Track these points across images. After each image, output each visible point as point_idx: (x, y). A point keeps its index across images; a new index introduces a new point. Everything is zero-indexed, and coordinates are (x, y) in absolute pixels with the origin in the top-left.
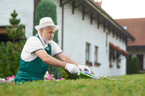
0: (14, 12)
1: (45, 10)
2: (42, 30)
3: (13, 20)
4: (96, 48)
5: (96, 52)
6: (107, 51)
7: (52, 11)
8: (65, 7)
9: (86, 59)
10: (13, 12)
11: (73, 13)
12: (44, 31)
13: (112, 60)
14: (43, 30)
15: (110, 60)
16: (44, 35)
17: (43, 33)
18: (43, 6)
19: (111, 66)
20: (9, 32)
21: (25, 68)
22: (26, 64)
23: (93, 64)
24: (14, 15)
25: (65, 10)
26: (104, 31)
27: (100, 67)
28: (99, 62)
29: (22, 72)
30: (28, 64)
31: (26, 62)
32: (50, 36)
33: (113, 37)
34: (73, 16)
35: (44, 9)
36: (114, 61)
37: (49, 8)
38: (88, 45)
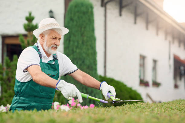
0: (30, 14)
1: (78, 12)
2: (42, 35)
3: (28, 25)
4: (155, 62)
5: (154, 68)
6: (170, 66)
7: (87, 12)
8: (109, 6)
9: (140, 77)
10: (28, 15)
11: (120, 15)
12: (46, 37)
13: (178, 78)
14: (44, 36)
15: (175, 77)
16: (45, 43)
17: (44, 40)
18: (76, 6)
19: (176, 86)
20: (23, 42)
21: (21, 91)
22: (22, 86)
23: (151, 83)
24: (30, 19)
25: (108, 11)
26: (166, 39)
27: (161, 88)
28: (159, 80)
29: (17, 97)
30: (25, 86)
31: (22, 83)
32: (54, 43)
33: (180, 46)
34: (120, 18)
35: (76, 10)
36: (180, 79)
37: (83, 9)
38: (143, 58)
